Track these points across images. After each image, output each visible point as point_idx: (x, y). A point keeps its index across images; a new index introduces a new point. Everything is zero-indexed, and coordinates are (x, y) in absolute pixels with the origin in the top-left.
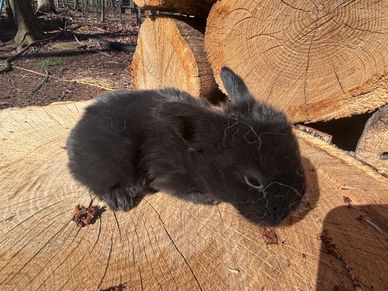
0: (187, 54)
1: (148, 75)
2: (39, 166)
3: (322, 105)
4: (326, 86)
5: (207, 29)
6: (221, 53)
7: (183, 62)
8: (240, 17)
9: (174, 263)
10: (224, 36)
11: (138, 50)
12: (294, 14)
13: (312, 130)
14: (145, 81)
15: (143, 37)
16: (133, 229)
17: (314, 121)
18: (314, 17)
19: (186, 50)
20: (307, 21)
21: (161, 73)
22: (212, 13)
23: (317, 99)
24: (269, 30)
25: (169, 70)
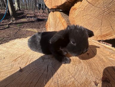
0: (64, 21)
1: (51, 28)
2: (30, 56)
3: (107, 35)
4: (108, 29)
5: (70, 14)
6: (74, 21)
7: (63, 24)
8: (80, 10)
9: (77, 85)
10: (75, 16)
11: (48, 21)
12: (97, 9)
13: (105, 43)
14: (50, 29)
15: (50, 17)
16: (62, 75)
17: (104, 40)
18: (103, 9)
19: (63, 20)
20: (101, 11)
21: (55, 27)
22: (71, 10)
23: (105, 33)
24: (89, 14)
25: (58, 26)
